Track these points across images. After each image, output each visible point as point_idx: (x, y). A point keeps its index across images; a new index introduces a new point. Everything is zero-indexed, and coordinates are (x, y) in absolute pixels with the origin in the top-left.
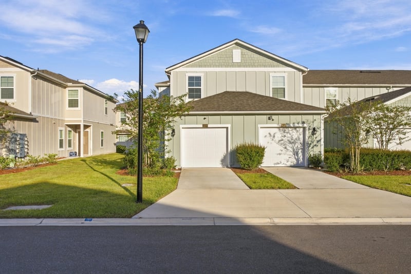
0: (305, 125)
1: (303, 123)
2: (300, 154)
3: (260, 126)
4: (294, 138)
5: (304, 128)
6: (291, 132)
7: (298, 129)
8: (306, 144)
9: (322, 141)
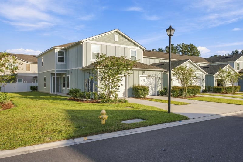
0: (156, 76)
1: (156, 75)
2: (154, 90)
3: (140, 76)
4: (152, 82)
5: (155, 77)
6: (150, 79)
7: (153, 78)
8: (156, 85)
9: (162, 83)
